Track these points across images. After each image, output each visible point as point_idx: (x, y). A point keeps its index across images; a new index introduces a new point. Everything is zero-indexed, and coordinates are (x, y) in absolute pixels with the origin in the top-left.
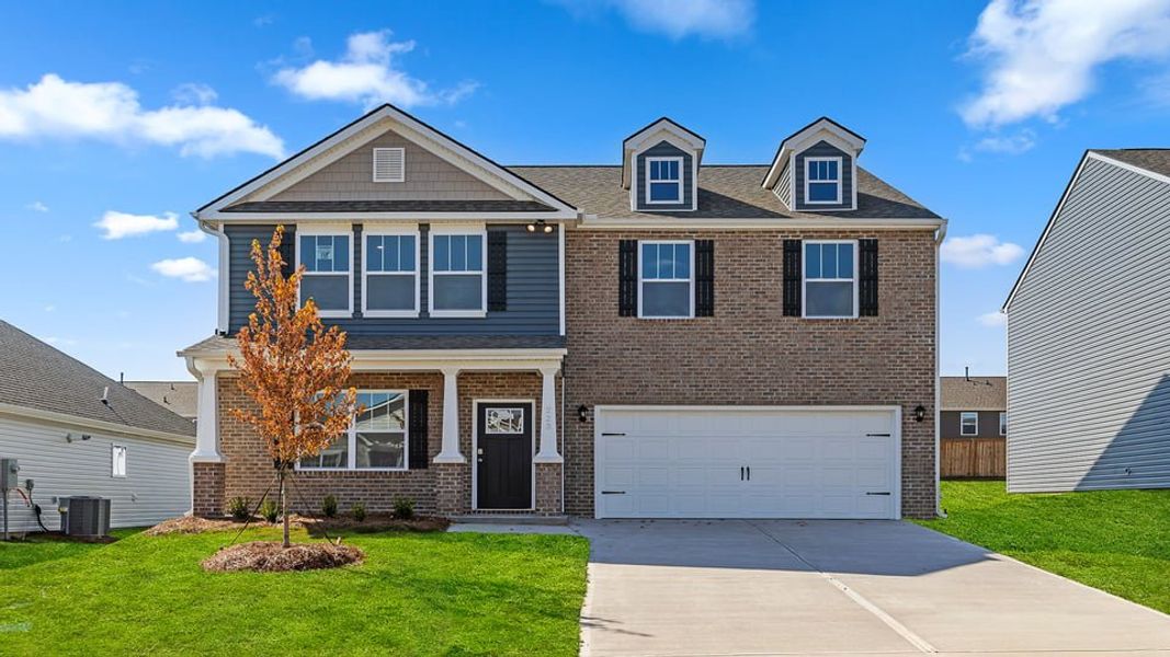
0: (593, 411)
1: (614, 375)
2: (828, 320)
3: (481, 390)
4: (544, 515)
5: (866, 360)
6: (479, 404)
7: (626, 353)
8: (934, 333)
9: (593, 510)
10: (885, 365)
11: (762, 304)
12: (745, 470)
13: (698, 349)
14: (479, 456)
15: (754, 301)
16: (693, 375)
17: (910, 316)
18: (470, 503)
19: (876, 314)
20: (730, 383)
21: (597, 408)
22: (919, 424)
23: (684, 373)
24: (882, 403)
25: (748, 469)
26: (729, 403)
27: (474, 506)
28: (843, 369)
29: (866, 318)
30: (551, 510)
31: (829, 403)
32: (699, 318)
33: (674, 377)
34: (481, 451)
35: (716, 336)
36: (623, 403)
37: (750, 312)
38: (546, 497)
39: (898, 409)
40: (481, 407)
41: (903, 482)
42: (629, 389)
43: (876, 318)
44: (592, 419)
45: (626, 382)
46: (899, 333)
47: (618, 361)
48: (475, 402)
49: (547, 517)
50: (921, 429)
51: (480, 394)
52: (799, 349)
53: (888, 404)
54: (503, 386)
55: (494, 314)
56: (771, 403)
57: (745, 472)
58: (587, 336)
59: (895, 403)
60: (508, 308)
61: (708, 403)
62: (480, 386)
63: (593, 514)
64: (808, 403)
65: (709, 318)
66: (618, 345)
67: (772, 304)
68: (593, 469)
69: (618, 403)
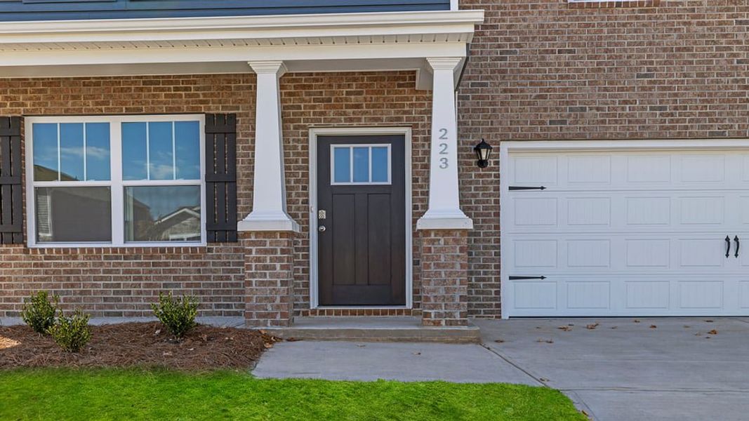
0: (498, 149)
1: (531, 92)
3: (322, 113)
4: (438, 324)
6: (319, 137)
7: (550, 58)
9: (499, 306)
12: (732, 241)
13: (665, 50)
14: (320, 222)
16: (656, 92)
18: (308, 298)
20: (716, 103)
21: (505, 146)
23: (643, 89)
25: (736, 239)
26: (713, 136)
27: (314, 303)
33: (626, 95)
34: (323, 214)
35: (694, 28)
36: (546, 139)
38: (442, 292)
40: (324, 142)
42: (555, 115)
44: (497, 163)
45: (549, 103)
47: (538, 71)
48: (313, 134)
49: (445, 327)
51: (317, 122)
54: (358, 106)
57: (732, 245)
58: (488, 32)
61: (679, 137)
62: (321, 107)
63: (500, 312)
66: (536, 45)
68: (498, 241)
69: (538, 138)
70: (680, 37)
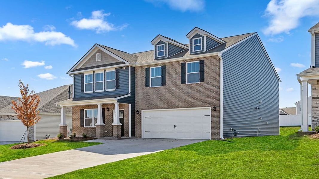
70: (164, 92)
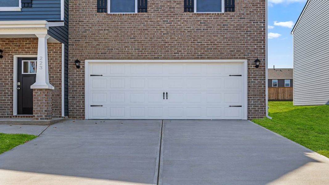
0: (84, 62)
1: (95, 43)
2: (208, 14)
3: (17, 50)
4: (38, 119)
5: (229, 35)
6: (18, 58)
7: (101, 32)
8: (265, 20)
9: (84, 115)
10: (238, 38)
11: (173, 6)
13: (139, 30)
14: (18, 86)
15: (169, 4)
16: (136, 44)
17: (252, 12)
19: (233, 11)
20: (156, 48)
21: (87, 61)
22: (257, 69)
23: (132, 42)
24: (237, 58)
25: (167, 93)
26: (155, 58)
28: (216, 40)
29: (228, 13)
30: (42, 116)
31: (209, 58)
32: (140, 13)
33: (126, 45)
34: (19, 84)
35: (149, 22)
36: (100, 59)
37: (167, 10)
38: (39, 109)
39: (246, 61)
40: (19, 60)
41: (248, 100)
42: (103, 51)
43: (233, 13)
44: (84, 67)
45: (101, 47)
46: (246, 21)
47: (97, 36)
48: (15, 57)
49: (39, 120)
50: (258, 72)
51: (17, 52)
52: (193, 29)
53: (240, 58)
54: (29, 48)
55: (25, 9)
56: (178, 58)
57: (165, 95)
58: (80, 23)
59: (244, 58)
60: (33, 6)
61: (144, 59)
62: (17, 48)
63: (84, 117)
64: (197, 58)
65: (145, 13)
66: (96, 28)
67: (178, 6)
68: (84, 93)
69: (97, 59)
